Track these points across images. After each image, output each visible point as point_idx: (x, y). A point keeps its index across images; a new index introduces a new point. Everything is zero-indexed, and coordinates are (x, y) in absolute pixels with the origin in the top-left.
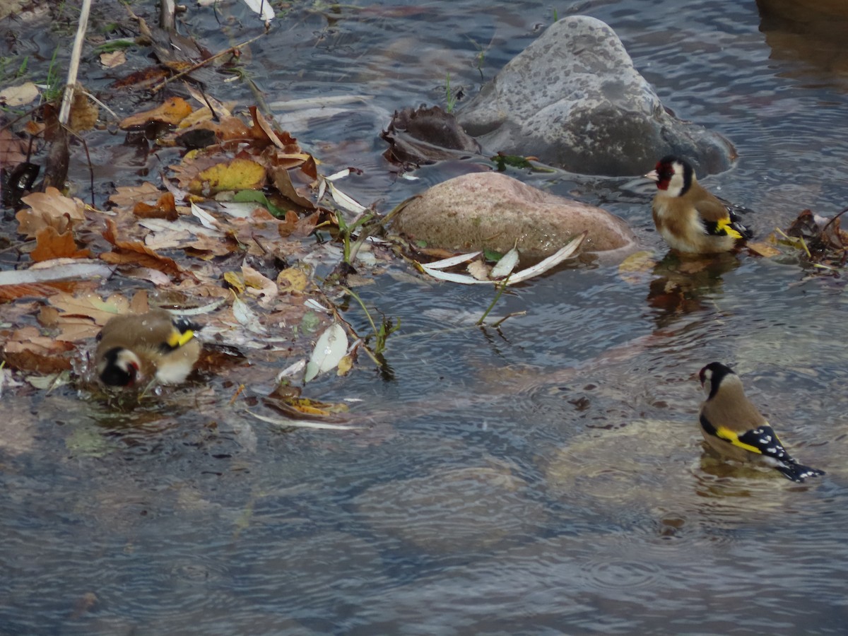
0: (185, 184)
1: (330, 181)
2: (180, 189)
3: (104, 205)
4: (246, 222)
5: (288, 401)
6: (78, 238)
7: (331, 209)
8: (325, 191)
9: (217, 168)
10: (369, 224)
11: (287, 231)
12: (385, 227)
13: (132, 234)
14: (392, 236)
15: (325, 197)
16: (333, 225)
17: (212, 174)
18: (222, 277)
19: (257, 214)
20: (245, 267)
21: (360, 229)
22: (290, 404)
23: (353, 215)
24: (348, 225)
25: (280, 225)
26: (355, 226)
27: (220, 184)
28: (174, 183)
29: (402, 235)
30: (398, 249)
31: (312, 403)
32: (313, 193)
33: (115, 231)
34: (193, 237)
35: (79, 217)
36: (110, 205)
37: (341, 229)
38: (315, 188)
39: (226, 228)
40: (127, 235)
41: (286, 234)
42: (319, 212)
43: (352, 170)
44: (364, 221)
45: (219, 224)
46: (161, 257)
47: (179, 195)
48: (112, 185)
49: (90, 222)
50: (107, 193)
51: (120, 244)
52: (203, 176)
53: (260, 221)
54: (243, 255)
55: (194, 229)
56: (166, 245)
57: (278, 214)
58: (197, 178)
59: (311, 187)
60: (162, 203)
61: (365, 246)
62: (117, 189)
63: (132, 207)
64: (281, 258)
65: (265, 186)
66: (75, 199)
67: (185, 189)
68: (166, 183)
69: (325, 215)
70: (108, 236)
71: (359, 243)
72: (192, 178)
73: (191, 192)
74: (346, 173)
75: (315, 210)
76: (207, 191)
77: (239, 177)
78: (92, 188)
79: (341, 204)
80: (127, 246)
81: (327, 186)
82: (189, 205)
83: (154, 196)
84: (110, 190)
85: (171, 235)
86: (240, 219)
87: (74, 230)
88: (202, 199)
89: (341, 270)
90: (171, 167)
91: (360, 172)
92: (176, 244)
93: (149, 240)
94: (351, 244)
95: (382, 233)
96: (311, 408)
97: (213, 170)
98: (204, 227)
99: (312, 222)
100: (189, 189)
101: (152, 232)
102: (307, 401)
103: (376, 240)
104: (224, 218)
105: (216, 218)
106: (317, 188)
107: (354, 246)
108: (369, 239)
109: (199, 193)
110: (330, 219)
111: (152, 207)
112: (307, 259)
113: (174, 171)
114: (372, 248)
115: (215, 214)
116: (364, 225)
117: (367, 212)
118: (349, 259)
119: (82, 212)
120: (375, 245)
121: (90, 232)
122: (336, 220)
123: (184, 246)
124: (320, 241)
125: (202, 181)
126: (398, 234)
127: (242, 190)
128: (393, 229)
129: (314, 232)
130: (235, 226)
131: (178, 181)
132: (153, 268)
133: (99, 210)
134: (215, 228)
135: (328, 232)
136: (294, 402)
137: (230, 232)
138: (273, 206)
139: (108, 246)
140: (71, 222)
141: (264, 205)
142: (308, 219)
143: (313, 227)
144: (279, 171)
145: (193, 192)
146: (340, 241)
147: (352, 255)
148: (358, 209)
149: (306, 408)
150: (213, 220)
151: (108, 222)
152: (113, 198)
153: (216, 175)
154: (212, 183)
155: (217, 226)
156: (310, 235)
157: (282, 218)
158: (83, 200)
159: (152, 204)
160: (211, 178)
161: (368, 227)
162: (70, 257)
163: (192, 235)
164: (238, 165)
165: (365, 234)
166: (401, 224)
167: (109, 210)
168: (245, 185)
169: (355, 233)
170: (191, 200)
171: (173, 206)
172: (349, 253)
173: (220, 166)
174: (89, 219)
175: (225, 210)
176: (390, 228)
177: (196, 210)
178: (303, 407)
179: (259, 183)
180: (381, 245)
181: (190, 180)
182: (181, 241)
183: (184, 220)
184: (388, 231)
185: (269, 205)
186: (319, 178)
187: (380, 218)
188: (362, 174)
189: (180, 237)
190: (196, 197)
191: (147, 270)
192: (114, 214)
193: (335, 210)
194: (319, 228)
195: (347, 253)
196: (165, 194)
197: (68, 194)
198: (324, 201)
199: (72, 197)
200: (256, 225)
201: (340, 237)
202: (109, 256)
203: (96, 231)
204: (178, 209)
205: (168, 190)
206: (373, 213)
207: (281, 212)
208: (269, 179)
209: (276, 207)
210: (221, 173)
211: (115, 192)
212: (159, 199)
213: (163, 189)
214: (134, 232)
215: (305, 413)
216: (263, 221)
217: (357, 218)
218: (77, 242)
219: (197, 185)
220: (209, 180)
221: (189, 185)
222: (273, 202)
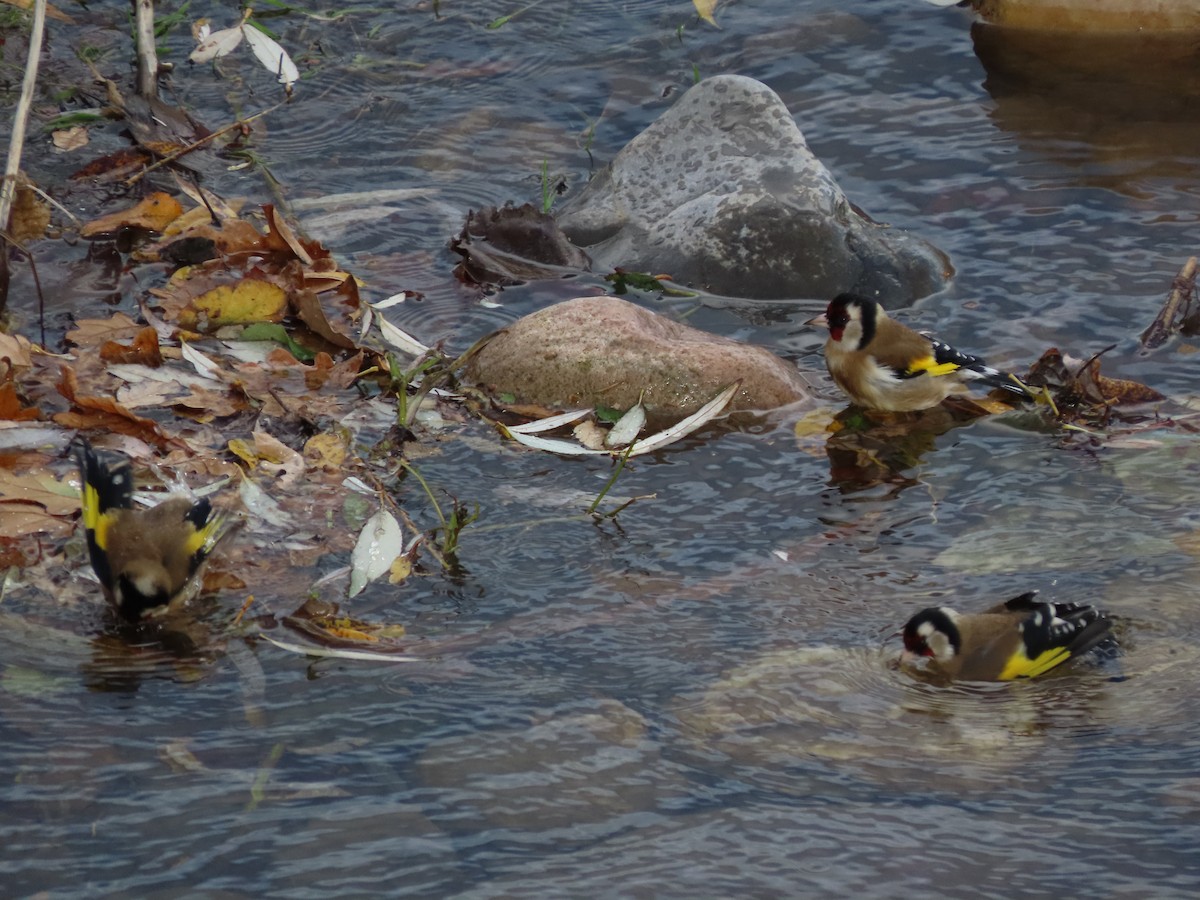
0: (172, 315)
1: (378, 310)
2: (166, 322)
3: (59, 346)
4: (257, 369)
5: (320, 621)
6: (21, 391)
7: (380, 349)
8: (372, 324)
9: (219, 293)
10: (433, 371)
11: (317, 381)
12: (456, 374)
13: (98, 387)
14: (465, 386)
15: (371, 332)
16: (382, 372)
17: (211, 302)
18: (225, 446)
19: (275, 357)
20: (258, 432)
21: (421, 377)
22: (323, 626)
23: (410, 357)
24: (403, 373)
25: (307, 373)
26: (414, 373)
27: (222, 314)
28: (158, 314)
29: (480, 386)
30: (474, 406)
31: (354, 624)
32: (354, 327)
33: (74, 383)
34: (184, 390)
35: (24, 363)
36: (67, 345)
37: (394, 378)
38: (357, 320)
39: (231, 377)
40: (91, 388)
41: (315, 385)
42: (362, 354)
43: (409, 294)
44: (428, 367)
45: (222, 372)
46: (139, 419)
47: (164, 331)
48: (70, 317)
49: (40, 369)
50: (63, 328)
51: (82, 400)
52: (199, 304)
53: (279, 367)
54: (256, 415)
55: (186, 379)
56: (147, 401)
57: (305, 357)
58: (190, 307)
59: (350, 319)
60: (141, 343)
61: (428, 403)
62: (77, 323)
63: (98, 349)
64: (308, 419)
65: (286, 318)
66: (18, 336)
67: (174, 323)
68: (146, 314)
69: (371, 358)
70: (65, 389)
71: (420, 398)
72: (182, 306)
73: (180, 326)
74: (400, 298)
75: (357, 351)
76: (203, 325)
77: (249, 305)
78: (41, 321)
79: (393, 343)
80: (91, 403)
81: (374, 317)
82: (179, 345)
83: (129, 333)
84: (67, 324)
85: (152, 387)
86: (252, 365)
87: (16, 380)
88: (196, 336)
89: (394, 436)
90: (153, 291)
91: (420, 297)
92: (160, 400)
93: (122, 394)
94: (408, 400)
95: (451, 384)
96: (353, 631)
97: (213, 295)
98: (200, 376)
99: (352, 368)
100: (178, 322)
101: (127, 384)
102: (346, 622)
103: (443, 393)
104: (229, 364)
105: (217, 362)
106: (359, 321)
107: (412, 403)
108: (433, 391)
109: (193, 328)
110: (378, 364)
111: (126, 348)
112: (346, 421)
113: (156, 297)
114: (438, 405)
115: (215, 357)
116: (426, 373)
117: (430, 353)
118: (407, 419)
119: (28, 355)
120: (442, 400)
121: (38, 383)
122: (386, 366)
123: (172, 403)
124: (364, 395)
125: (197, 311)
126: (474, 385)
127: (253, 324)
128: (467, 378)
129: (355, 382)
130: (244, 374)
131: (164, 311)
132: (129, 434)
133: (52, 352)
134: (215, 377)
135: (375, 382)
136: (328, 624)
137: (237, 382)
138: (298, 346)
139: (65, 404)
140: (12, 370)
141: (285, 345)
142: (347, 364)
143: (353, 375)
144: (306, 296)
145: (185, 326)
146: (390, 395)
147: (409, 415)
148: (418, 349)
149: (346, 631)
150: (213, 365)
151: (63, 369)
152: (71, 335)
153: (217, 302)
154: (211, 313)
155: (218, 374)
156: (349, 388)
157: (310, 362)
158: (29, 338)
159: (127, 343)
160: (210, 306)
161: (432, 375)
162: (11, 420)
163: (184, 388)
164: (248, 287)
165: (428, 385)
166: (478, 371)
167: (65, 352)
168: (258, 315)
169: (414, 384)
170: (181, 338)
171: (156, 346)
172: (406, 411)
173: (222, 289)
174: (37, 366)
175: (229, 352)
176: (463, 377)
177: (189, 353)
178: (341, 629)
179: (277, 313)
180: (450, 400)
181: (180, 309)
182: (168, 396)
183: (172, 366)
184: (461, 382)
185: (291, 344)
186: (362, 305)
187: (449, 361)
188: (423, 300)
189: (166, 391)
190: (188, 334)
191: (120, 437)
192: (73, 358)
193: (386, 351)
194: (362, 377)
195: (402, 413)
196: (144, 329)
197: (8, 330)
198: (370, 339)
199: (13, 334)
200: (274, 373)
201: (392, 390)
202: (66, 417)
203: (47, 383)
204: (163, 351)
205: (148, 324)
206: (438, 355)
207: (308, 353)
208: (292, 307)
209: (300, 347)
210: (225, 299)
211: (73, 327)
212: (137, 336)
213: (142, 322)
214: (102, 383)
215: (344, 639)
216: (284, 368)
217: (416, 362)
218: (21, 397)
219: (190, 316)
220: (206, 310)
221: (179, 317)
222: (297, 341)
